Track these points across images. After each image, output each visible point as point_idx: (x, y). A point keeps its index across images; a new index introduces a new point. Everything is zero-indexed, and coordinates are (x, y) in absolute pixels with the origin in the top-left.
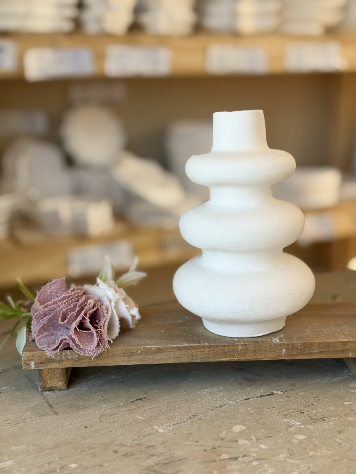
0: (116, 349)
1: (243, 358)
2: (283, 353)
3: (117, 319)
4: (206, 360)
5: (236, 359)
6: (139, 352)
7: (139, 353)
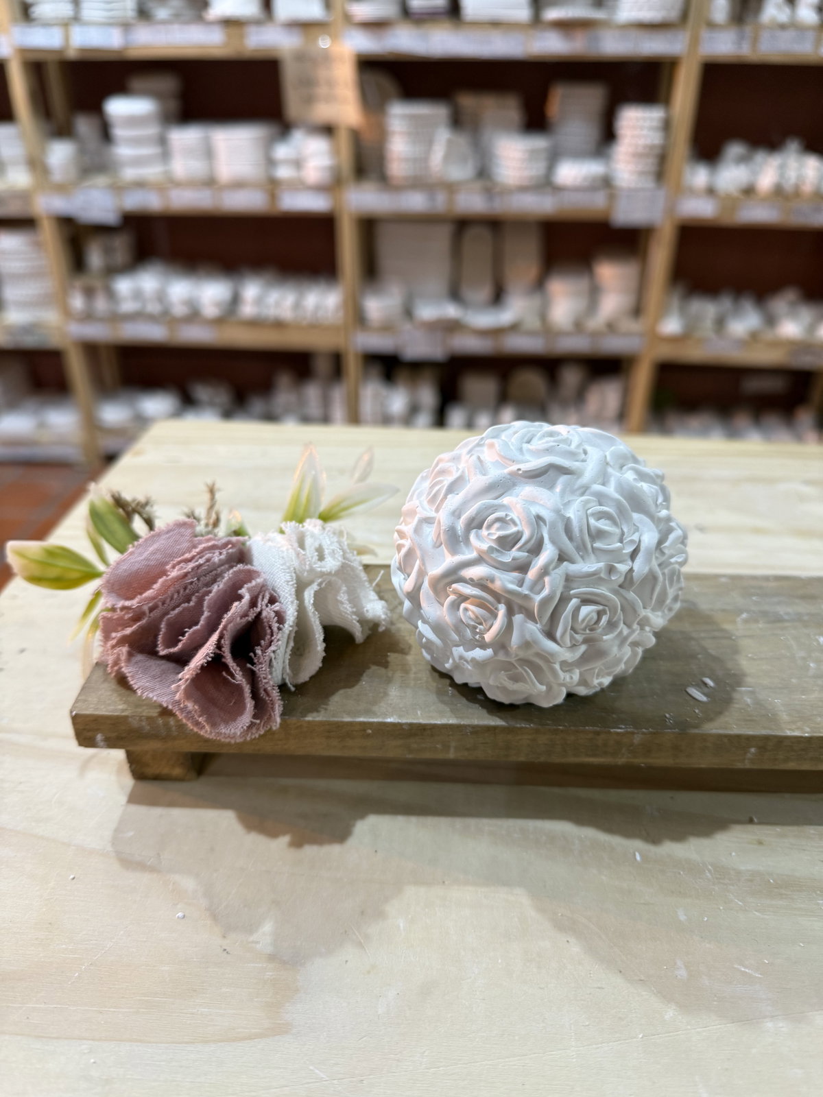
0: (309, 722)
1: (640, 761)
2: (749, 755)
3: (319, 635)
4: (542, 759)
5: (621, 760)
6: (370, 731)
7: (370, 734)
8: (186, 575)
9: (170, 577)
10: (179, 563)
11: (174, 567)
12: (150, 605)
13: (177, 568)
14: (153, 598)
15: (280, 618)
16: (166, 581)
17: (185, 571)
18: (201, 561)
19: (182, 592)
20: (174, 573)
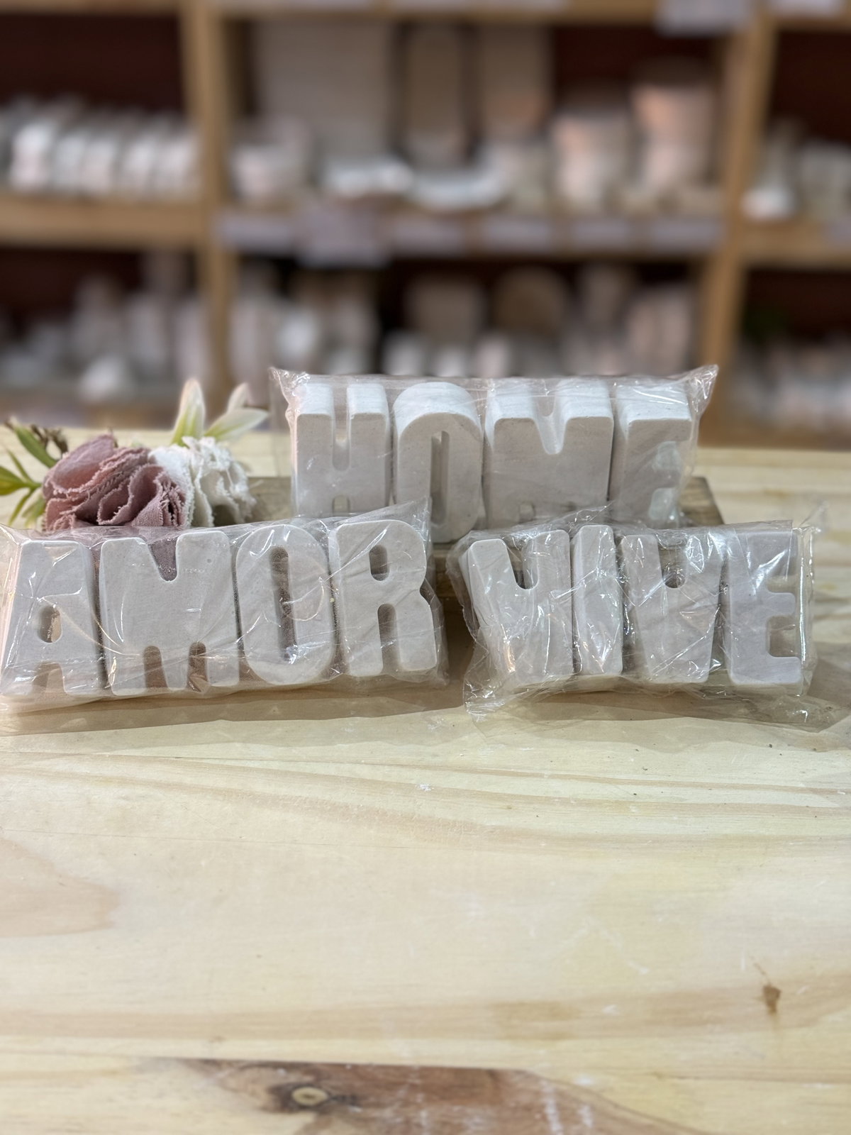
3: (209, 511)
8: (114, 470)
9: (103, 471)
10: (108, 462)
11: (105, 464)
12: (91, 490)
13: (108, 464)
14: (92, 487)
15: (182, 499)
16: (100, 474)
17: (113, 467)
18: (123, 460)
19: (112, 481)
20: (106, 468)
